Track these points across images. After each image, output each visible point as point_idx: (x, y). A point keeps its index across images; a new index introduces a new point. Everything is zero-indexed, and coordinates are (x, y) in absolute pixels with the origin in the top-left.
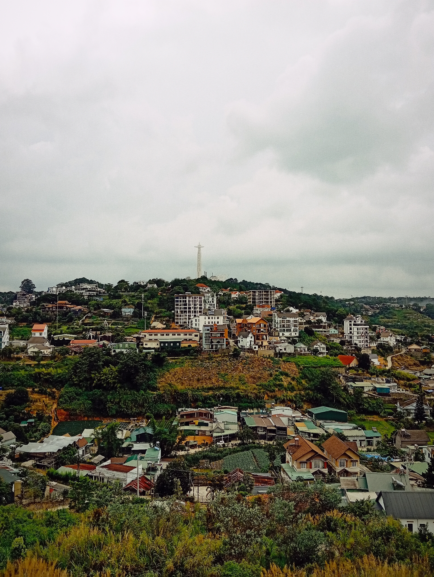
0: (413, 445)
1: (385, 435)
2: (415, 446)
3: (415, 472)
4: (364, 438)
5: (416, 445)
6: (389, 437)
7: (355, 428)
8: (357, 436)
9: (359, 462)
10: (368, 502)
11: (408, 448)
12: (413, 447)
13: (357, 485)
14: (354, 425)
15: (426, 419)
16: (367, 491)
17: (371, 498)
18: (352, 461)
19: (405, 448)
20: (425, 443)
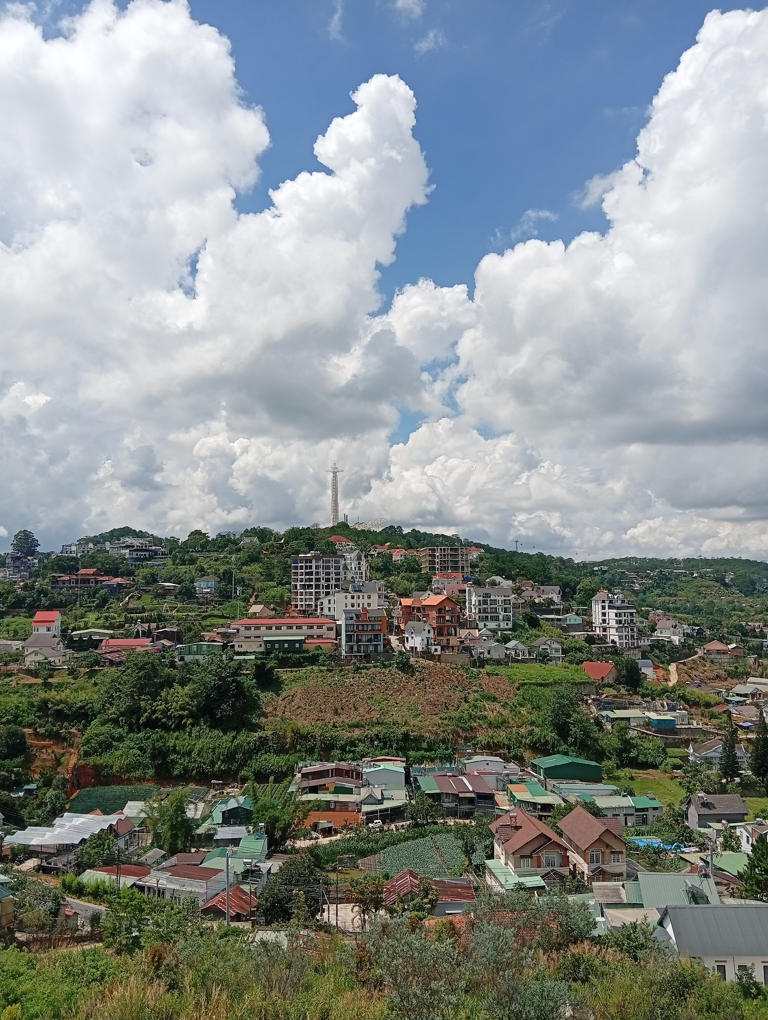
0: (719, 821)
1: (669, 805)
2: (724, 824)
3: (724, 871)
4: (632, 811)
5: (724, 821)
6: (677, 809)
7: (616, 793)
8: (619, 808)
9: (624, 855)
10: (644, 927)
11: (710, 827)
12: (718, 826)
13: (624, 896)
14: (615, 788)
15: (740, 775)
16: (641, 906)
17: (649, 920)
18: (612, 853)
19: (705, 827)
20: (740, 817)
